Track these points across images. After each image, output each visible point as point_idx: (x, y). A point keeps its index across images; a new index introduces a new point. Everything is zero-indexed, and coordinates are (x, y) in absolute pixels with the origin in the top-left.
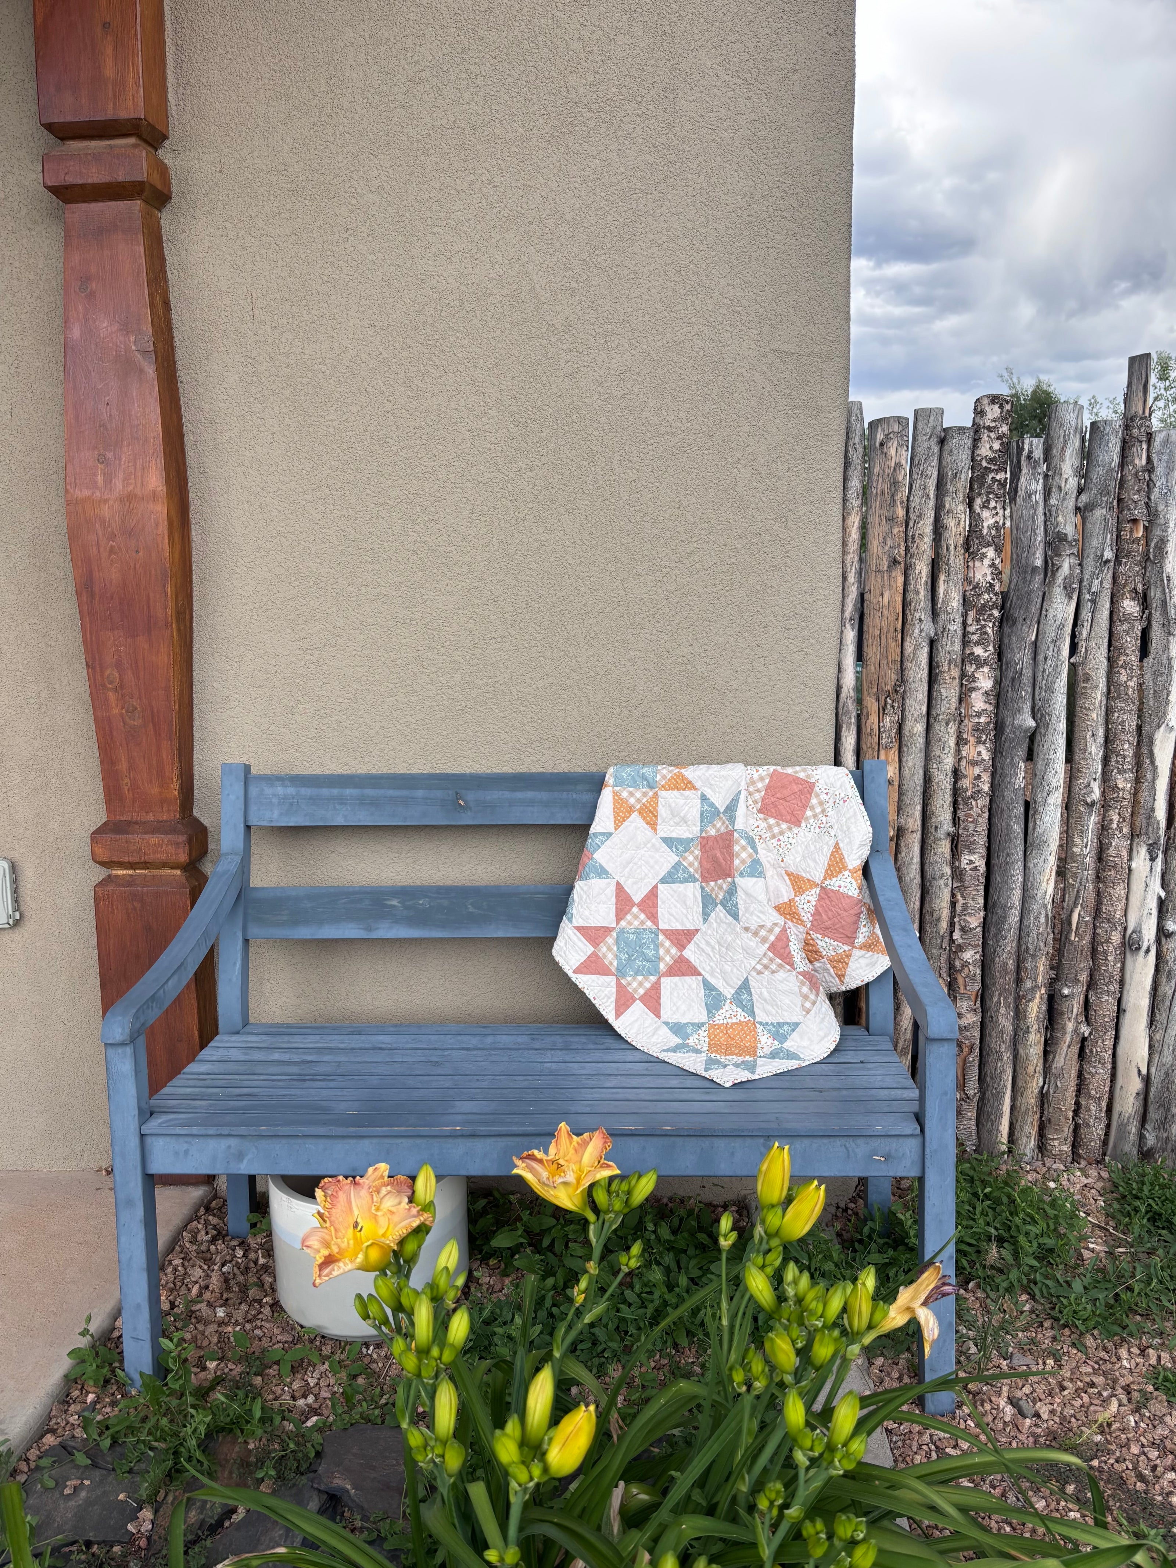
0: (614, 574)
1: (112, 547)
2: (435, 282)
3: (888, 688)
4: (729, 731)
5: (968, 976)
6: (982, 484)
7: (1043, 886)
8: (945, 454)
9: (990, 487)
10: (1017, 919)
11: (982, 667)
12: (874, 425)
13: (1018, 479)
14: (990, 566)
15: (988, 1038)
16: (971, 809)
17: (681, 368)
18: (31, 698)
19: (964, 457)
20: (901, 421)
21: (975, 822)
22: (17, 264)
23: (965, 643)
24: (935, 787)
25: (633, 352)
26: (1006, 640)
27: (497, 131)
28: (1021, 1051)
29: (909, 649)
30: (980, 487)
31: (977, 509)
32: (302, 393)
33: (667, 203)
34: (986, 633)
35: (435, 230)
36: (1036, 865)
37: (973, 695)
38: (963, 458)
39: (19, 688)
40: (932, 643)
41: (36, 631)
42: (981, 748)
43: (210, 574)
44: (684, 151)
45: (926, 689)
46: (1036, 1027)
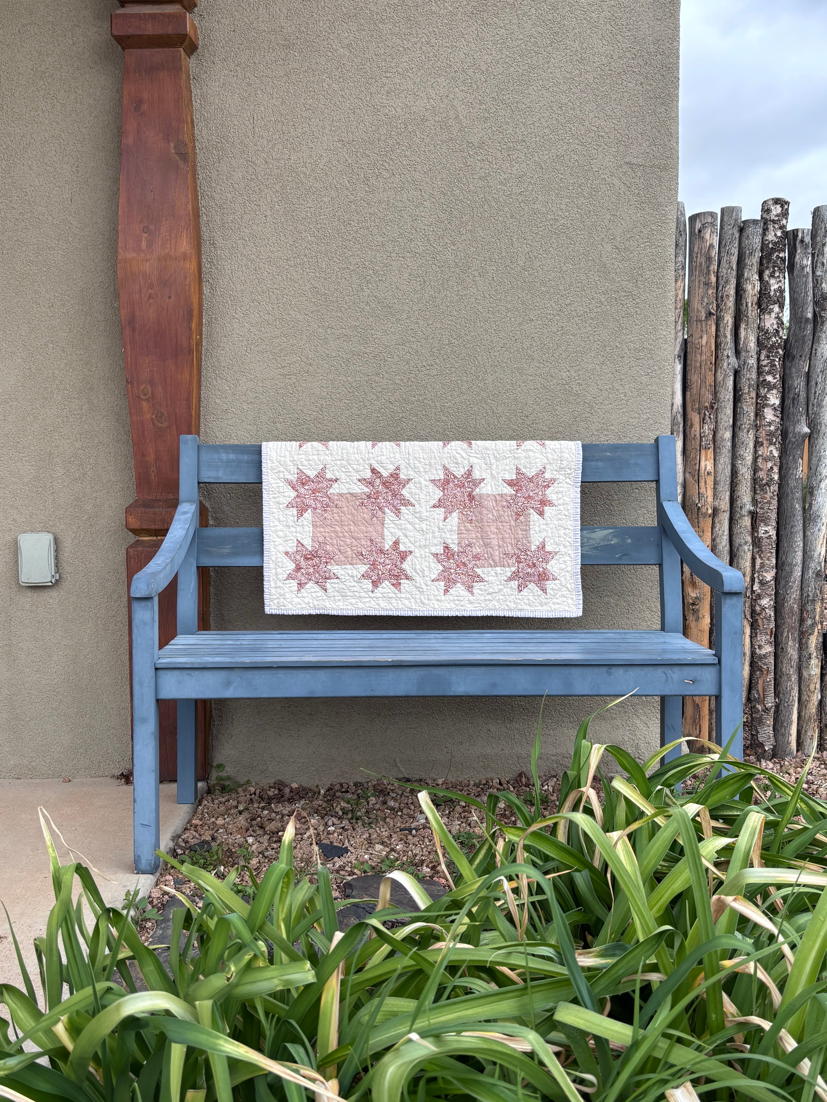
0: (513, 319)
1: (150, 294)
2: (387, 111)
3: (707, 404)
4: (596, 433)
5: (765, 618)
6: (769, 260)
7: (818, 549)
8: (744, 239)
9: (775, 262)
10: (800, 574)
11: (772, 390)
12: (693, 218)
13: (795, 257)
14: (776, 318)
15: (780, 665)
16: (766, 493)
17: (562, 174)
18: (75, 410)
19: (757, 240)
20: (712, 214)
21: (769, 503)
22: (80, 92)
23: (760, 372)
24: (740, 477)
25: (528, 162)
26: (787, 371)
27: (433, 8)
28: (805, 674)
29: (720, 377)
30: (768, 263)
31: (766, 278)
32: (289, 188)
33: (553, 60)
34: (775, 365)
35: (388, 75)
36: (813, 534)
37: (766, 410)
38: (756, 242)
39: (66, 403)
40: (736, 373)
41: (81, 360)
42: (772, 448)
43: (216, 319)
44: (564, 25)
45: (732, 407)
46: (815, 654)
